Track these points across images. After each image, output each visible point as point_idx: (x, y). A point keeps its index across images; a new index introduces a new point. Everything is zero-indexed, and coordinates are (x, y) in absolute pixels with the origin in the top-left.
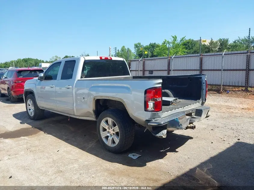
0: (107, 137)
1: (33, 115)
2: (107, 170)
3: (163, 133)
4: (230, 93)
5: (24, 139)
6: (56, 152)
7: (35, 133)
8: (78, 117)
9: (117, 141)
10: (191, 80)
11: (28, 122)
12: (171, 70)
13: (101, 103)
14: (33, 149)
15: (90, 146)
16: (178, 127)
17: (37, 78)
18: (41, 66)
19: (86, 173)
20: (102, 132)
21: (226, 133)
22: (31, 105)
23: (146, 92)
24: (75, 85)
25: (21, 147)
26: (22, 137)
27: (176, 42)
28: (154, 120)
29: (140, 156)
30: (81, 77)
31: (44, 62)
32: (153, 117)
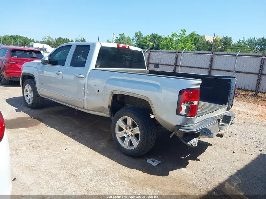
0: (123, 138)
1: (31, 102)
2: (127, 178)
3: (195, 141)
4: (239, 96)
5: (24, 131)
6: (64, 150)
7: (36, 124)
8: (87, 111)
9: (136, 143)
10: (217, 82)
11: (25, 110)
12: (178, 66)
13: (118, 99)
14: (36, 144)
15: (102, 146)
16: (210, 135)
17: (40, 61)
18: (32, 46)
19: (103, 180)
20: (118, 131)
21: (246, 143)
22: (29, 92)
23: (181, 93)
24: (88, 75)
25: (21, 140)
26: (20, 128)
27: (184, 36)
28: (186, 126)
29: (160, 163)
30: (96, 67)
31: (35, 42)
32: (186, 122)
